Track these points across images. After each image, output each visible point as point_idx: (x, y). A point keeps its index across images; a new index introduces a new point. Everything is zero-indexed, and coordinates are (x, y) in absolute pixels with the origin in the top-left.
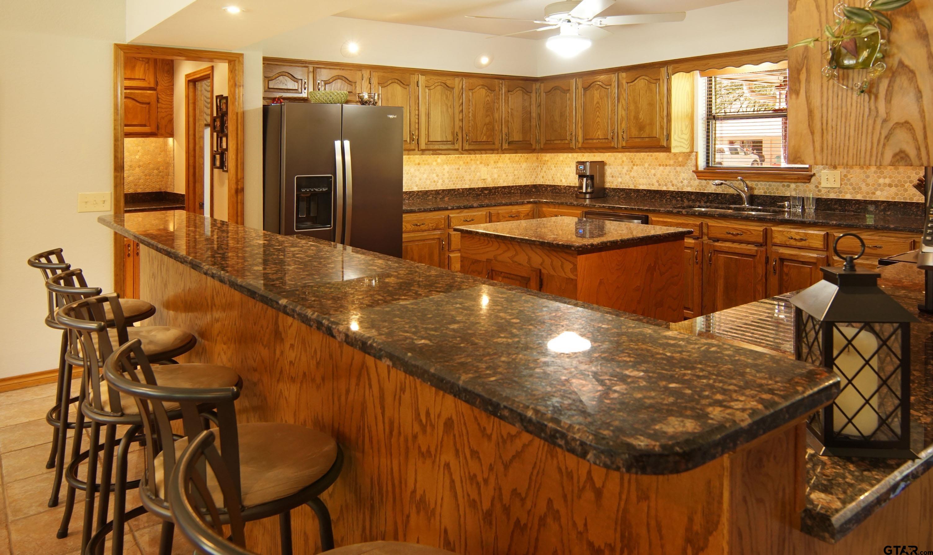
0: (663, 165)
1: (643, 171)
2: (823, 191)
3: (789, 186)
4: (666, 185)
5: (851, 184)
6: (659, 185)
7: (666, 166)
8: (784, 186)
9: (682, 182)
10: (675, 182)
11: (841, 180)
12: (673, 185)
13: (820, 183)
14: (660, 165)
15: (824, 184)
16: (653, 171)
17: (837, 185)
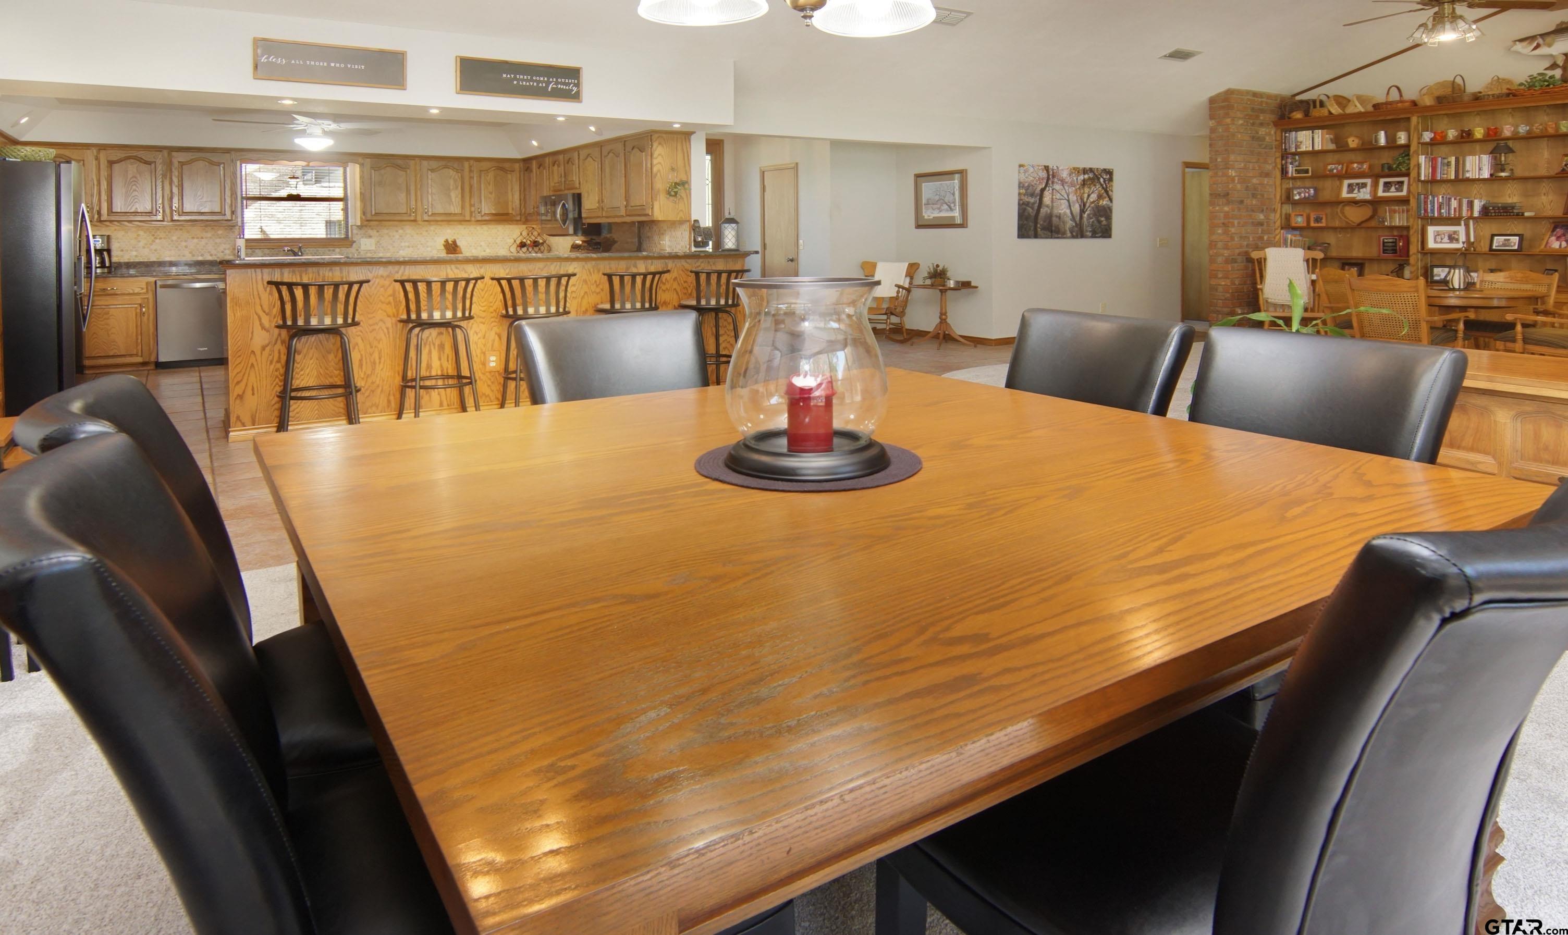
0: (198, 238)
1: (169, 244)
2: (362, 253)
3: (334, 251)
4: (202, 255)
5: (383, 247)
6: (193, 256)
7: (202, 238)
8: (329, 250)
9: (223, 252)
10: (214, 252)
11: (376, 244)
12: (211, 255)
13: (360, 247)
14: (193, 238)
15: (363, 247)
16: (184, 244)
17: (373, 248)
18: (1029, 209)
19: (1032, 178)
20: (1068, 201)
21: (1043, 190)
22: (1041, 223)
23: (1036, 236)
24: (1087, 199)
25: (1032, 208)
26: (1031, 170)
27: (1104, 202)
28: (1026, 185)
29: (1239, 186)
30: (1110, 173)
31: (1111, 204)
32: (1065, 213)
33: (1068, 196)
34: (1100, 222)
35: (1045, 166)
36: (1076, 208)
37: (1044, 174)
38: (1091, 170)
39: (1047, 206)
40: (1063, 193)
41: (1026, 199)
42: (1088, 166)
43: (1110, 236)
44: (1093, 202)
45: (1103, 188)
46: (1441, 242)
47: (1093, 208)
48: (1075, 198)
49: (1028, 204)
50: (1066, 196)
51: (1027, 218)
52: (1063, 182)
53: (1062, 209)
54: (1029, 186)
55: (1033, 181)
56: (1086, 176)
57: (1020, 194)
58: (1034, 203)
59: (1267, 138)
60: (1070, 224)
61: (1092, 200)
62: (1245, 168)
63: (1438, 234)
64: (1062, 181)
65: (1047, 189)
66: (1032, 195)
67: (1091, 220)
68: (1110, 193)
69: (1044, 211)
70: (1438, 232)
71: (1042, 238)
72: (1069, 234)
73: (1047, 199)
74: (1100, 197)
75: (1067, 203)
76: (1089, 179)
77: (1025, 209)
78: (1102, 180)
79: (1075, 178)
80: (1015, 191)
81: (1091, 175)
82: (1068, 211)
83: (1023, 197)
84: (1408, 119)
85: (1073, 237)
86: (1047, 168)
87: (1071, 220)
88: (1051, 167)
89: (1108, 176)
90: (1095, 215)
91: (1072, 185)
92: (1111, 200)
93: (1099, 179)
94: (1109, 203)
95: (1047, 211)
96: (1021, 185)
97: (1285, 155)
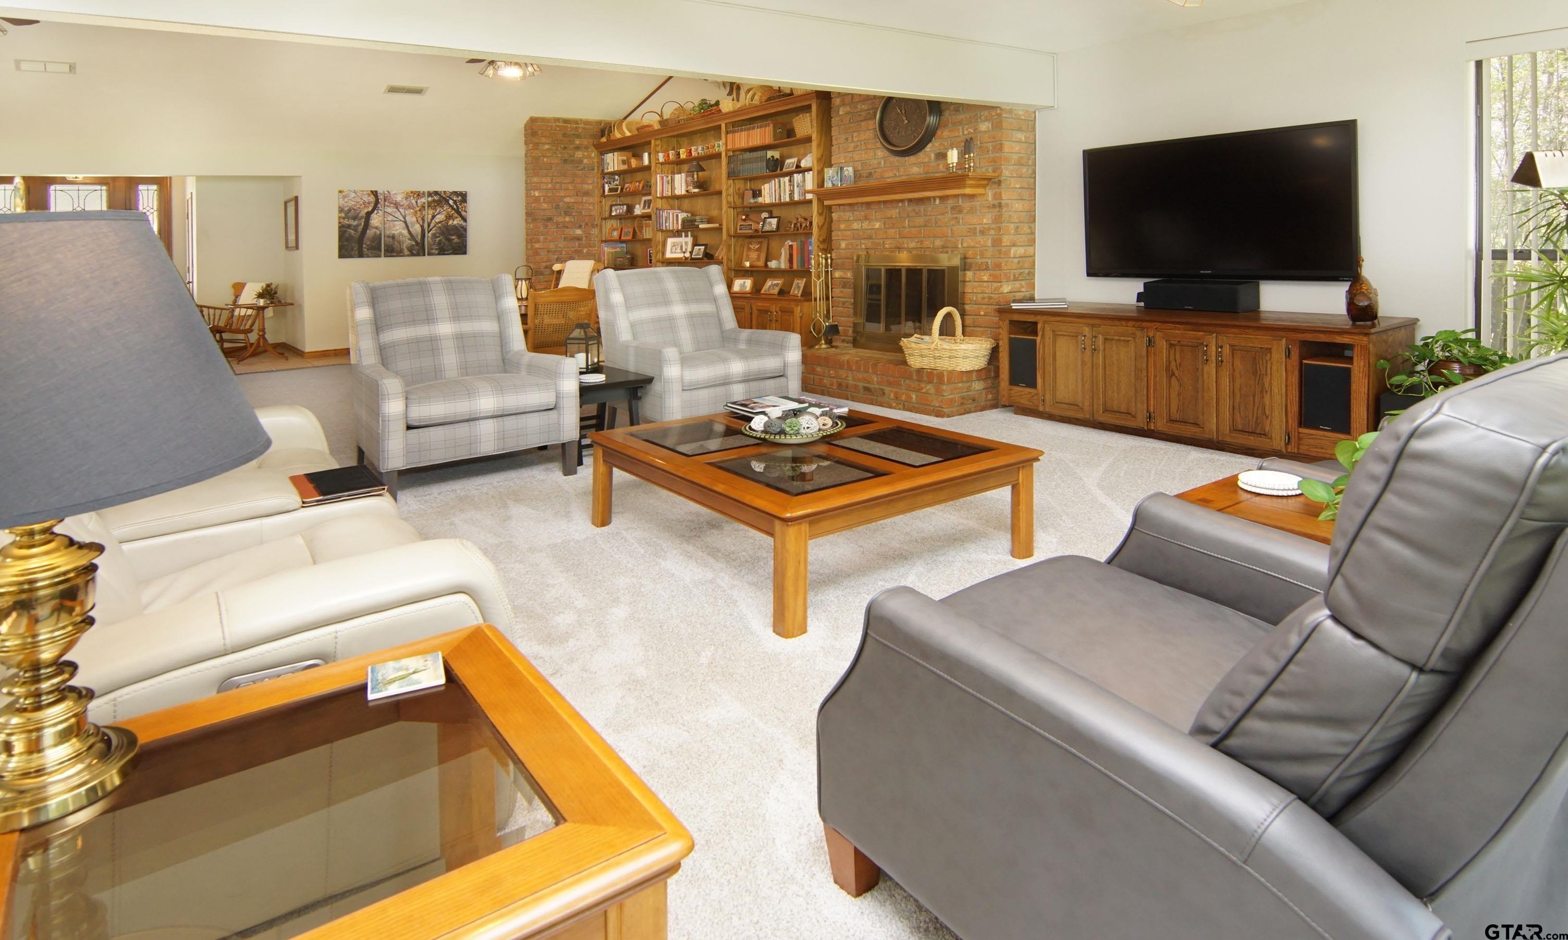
18: (352, 232)
19: (353, 203)
20: (405, 222)
21: (369, 214)
22: (369, 243)
23: (361, 255)
24: (432, 220)
25: (356, 230)
26: (353, 195)
27: (457, 221)
28: (346, 209)
29: (545, 206)
30: (463, 196)
31: (464, 224)
32: (401, 234)
33: (404, 218)
34: (450, 240)
35: (372, 192)
36: (417, 229)
37: (372, 199)
38: (436, 193)
39: (376, 228)
40: (398, 215)
41: (346, 222)
42: (432, 190)
43: (465, 253)
44: (440, 222)
45: (453, 209)
46: (675, 253)
47: (440, 228)
48: (414, 219)
49: (349, 226)
50: (402, 218)
51: (350, 239)
52: (397, 205)
53: (398, 229)
54: (349, 210)
55: (355, 206)
56: (430, 199)
57: (340, 218)
58: (357, 226)
59: (585, 161)
60: (407, 242)
61: (437, 221)
62: (554, 189)
63: (674, 245)
64: (395, 204)
65: (376, 212)
66: (355, 218)
67: (438, 239)
68: (463, 213)
69: (370, 233)
70: (674, 243)
71: (368, 257)
72: (406, 252)
73: (376, 220)
74: (449, 217)
75: (403, 225)
76: (434, 201)
77: (345, 231)
78: (451, 202)
79: (414, 202)
80: (336, 214)
81: (436, 198)
82: (405, 232)
83: (342, 220)
84: (649, 143)
85: (412, 255)
86: (375, 193)
87: (409, 239)
88: (380, 191)
89: (460, 198)
90: (442, 233)
91: (410, 207)
92: (465, 220)
93: (447, 201)
94: (462, 222)
95: (375, 233)
96: (341, 210)
97: (604, 175)
